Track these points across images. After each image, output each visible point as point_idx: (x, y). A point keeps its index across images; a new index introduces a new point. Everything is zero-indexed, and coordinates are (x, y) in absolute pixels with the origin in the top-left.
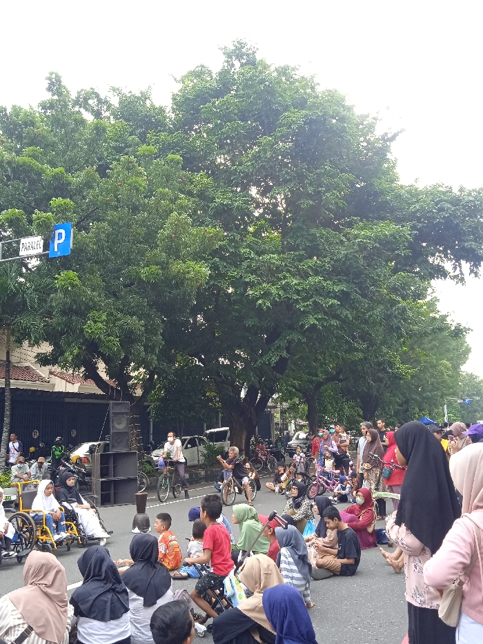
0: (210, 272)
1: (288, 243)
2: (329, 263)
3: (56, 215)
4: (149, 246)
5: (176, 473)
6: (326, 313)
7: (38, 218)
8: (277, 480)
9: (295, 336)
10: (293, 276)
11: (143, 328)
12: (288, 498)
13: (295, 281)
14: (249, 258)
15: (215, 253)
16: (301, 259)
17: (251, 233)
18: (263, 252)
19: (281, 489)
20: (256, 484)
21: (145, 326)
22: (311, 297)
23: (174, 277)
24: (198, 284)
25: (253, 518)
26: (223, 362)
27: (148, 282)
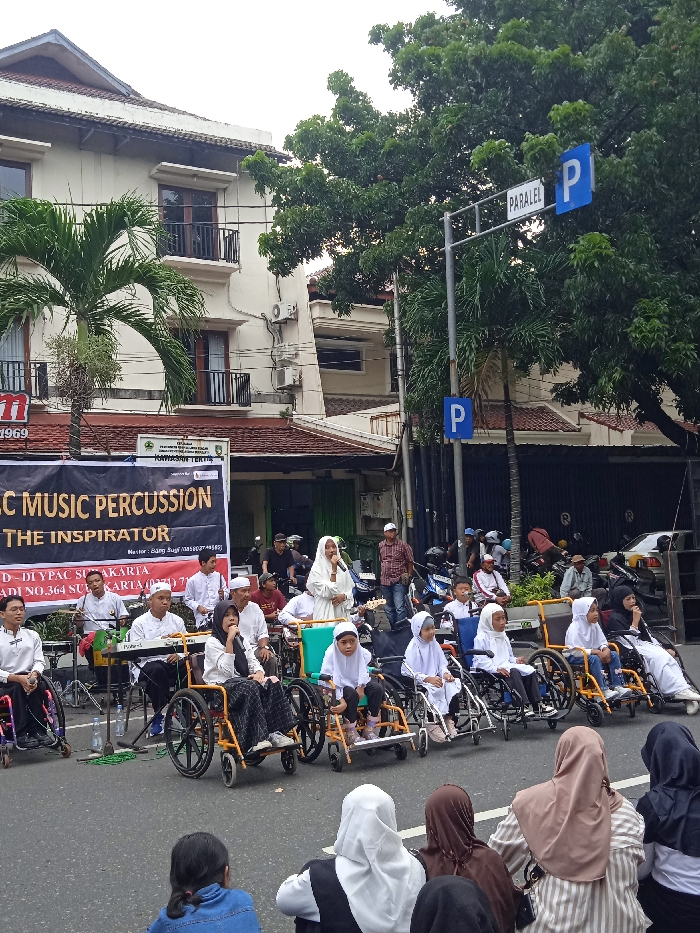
3: (562, 135)
7: (532, 148)
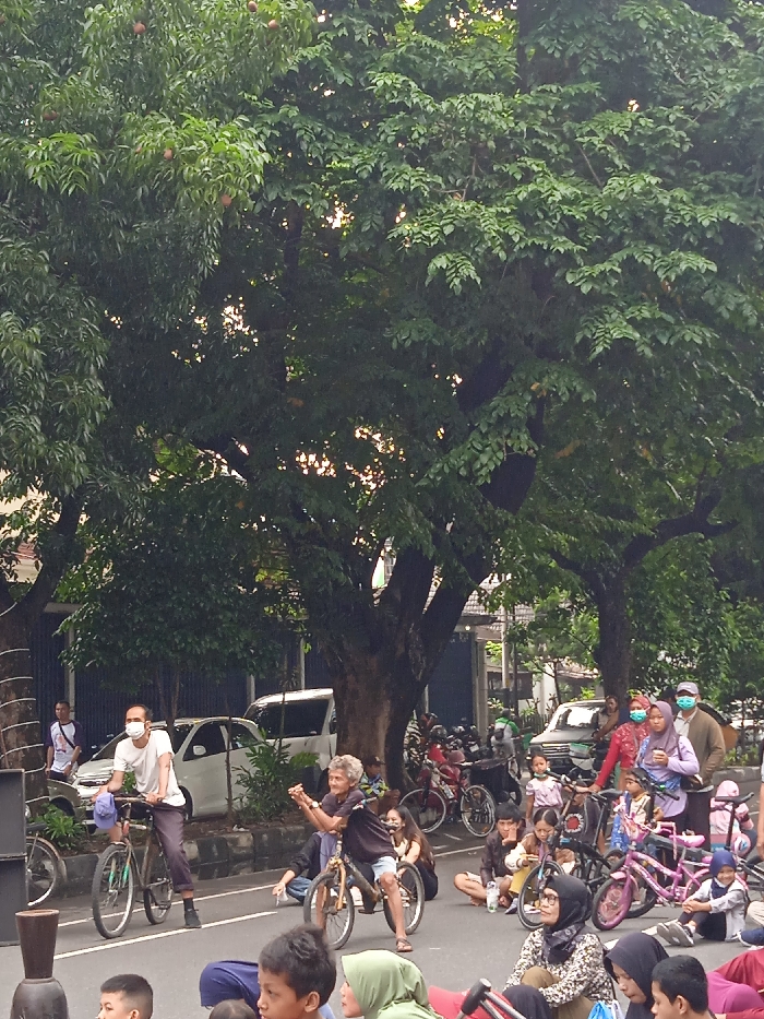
0: (266, 157)
1: (541, 51)
2: (680, 124)
4: (55, 63)
5: (155, 842)
6: (666, 302)
8: (494, 866)
9: (559, 382)
10: (558, 169)
11: (36, 354)
12: (530, 926)
13: (564, 190)
14: (402, 106)
15: (285, 87)
16: (583, 110)
17: (411, 15)
18: (453, 87)
19: (507, 895)
20: (423, 880)
21: (43, 345)
22: (618, 245)
23: (143, 177)
24: (227, 201)
25: (412, 996)
26: (312, 469)
27: (54, 191)
